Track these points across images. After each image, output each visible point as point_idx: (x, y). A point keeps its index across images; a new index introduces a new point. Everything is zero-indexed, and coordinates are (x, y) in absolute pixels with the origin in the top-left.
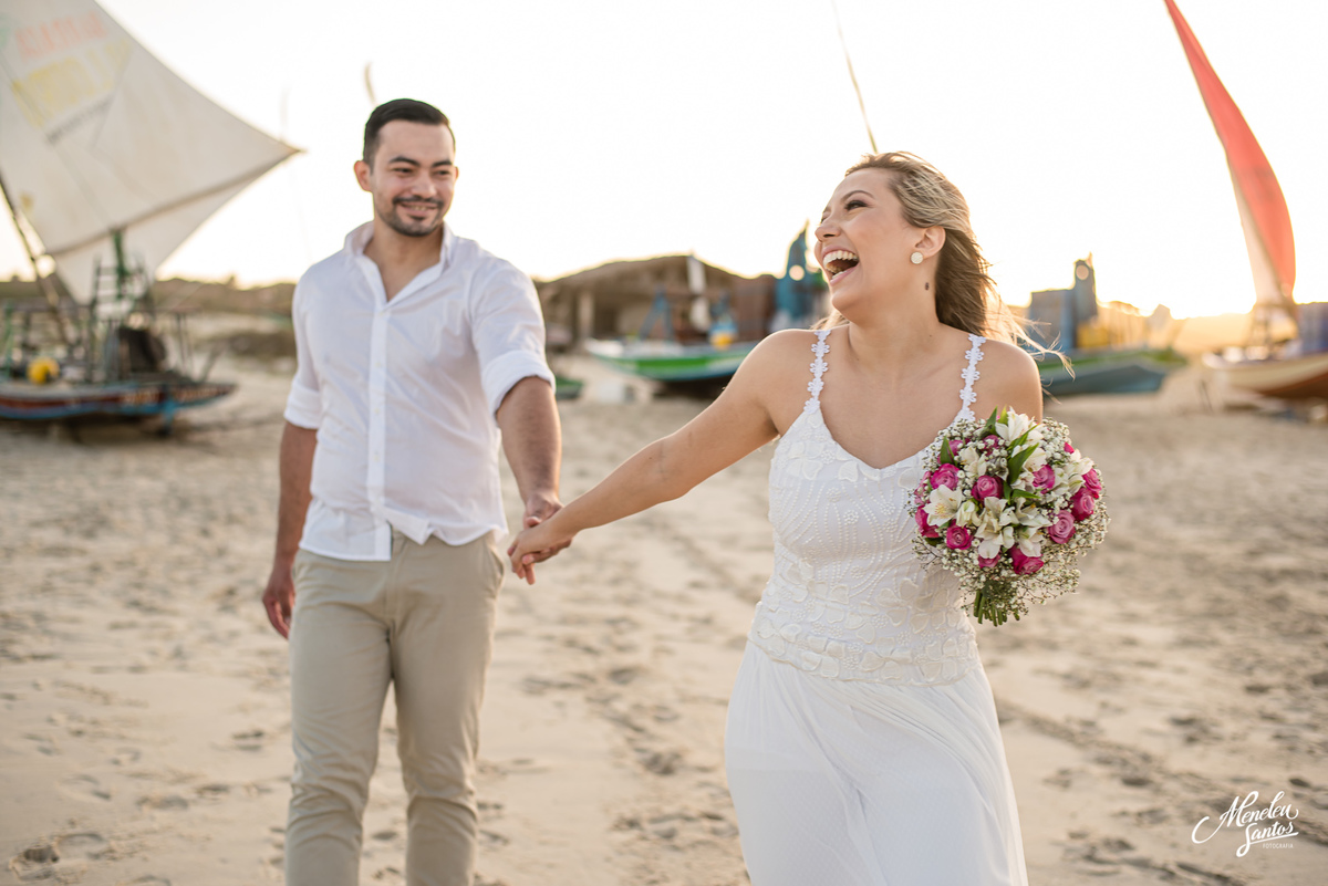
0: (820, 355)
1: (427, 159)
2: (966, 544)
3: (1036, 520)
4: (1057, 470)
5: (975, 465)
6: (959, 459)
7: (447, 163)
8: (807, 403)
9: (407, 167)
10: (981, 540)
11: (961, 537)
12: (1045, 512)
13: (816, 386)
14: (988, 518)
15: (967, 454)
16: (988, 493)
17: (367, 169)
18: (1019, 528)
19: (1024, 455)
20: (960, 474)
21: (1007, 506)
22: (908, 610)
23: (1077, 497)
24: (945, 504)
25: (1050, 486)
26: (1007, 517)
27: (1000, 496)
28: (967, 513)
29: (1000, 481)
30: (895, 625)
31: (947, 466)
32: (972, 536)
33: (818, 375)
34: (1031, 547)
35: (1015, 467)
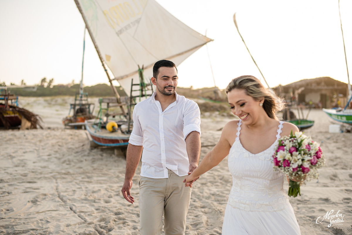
0: (239, 125)
1: (171, 76)
2: (289, 165)
3: (307, 158)
4: (311, 146)
5: (289, 145)
6: (285, 144)
7: (176, 76)
8: (236, 138)
9: (166, 78)
10: (293, 164)
11: (287, 163)
12: (309, 155)
13: (238, 134)
14: (294, 157)
15: (287, 143)
16: (293, 151)
17: (155, 79)
18: (303, 160)
19: (302, 141)
20: (285, 148)
21: (299, 154)
22: (267, 191)
23: (317, 153)
24: (282, 155)
25: (309, 149)
26: (299, 157)
27: (297, 151)
28: (288, 156)
29: (296, 148)
30: (264, 195)
31: (281, 146)
32: (290, 163)
33: (239, 131)
34: (306, 165)
35: (300, 144)
